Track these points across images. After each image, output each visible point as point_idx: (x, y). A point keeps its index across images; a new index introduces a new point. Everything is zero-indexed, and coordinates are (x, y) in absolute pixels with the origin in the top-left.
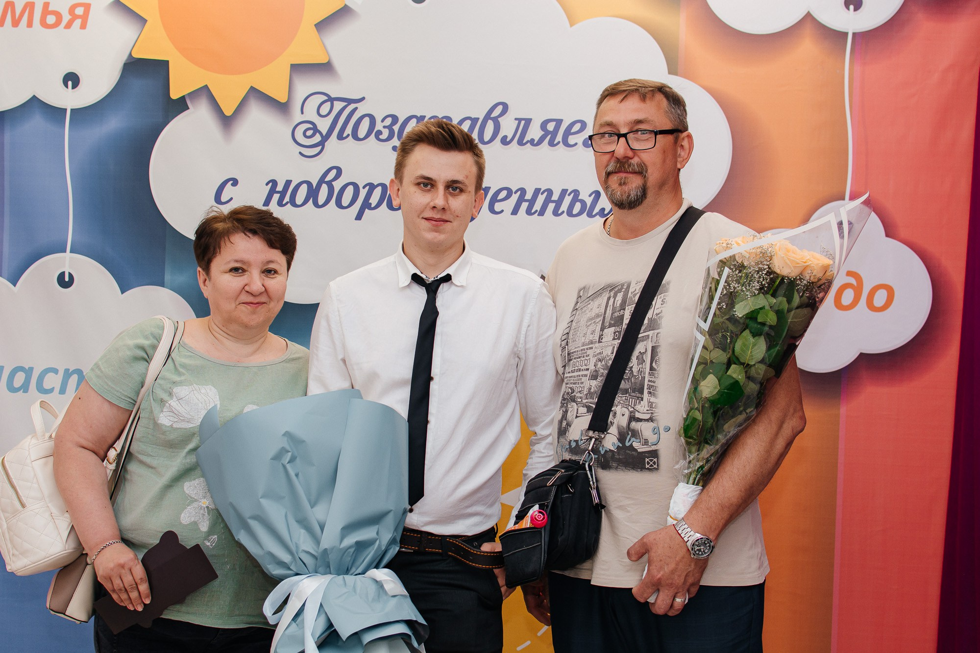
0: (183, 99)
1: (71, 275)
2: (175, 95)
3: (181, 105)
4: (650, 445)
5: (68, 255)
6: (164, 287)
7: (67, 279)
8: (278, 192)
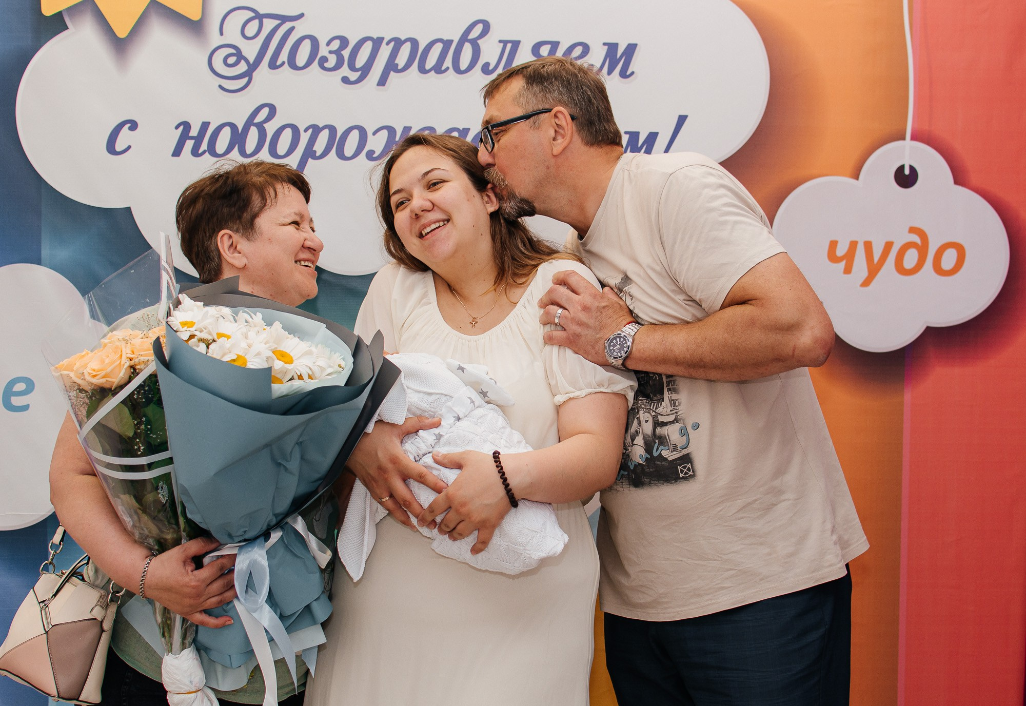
0: (59, 15)
2: (48, 10)
3: (57, 24)
4: (680, 450)
6: (41, 265)
8: (192, 138)
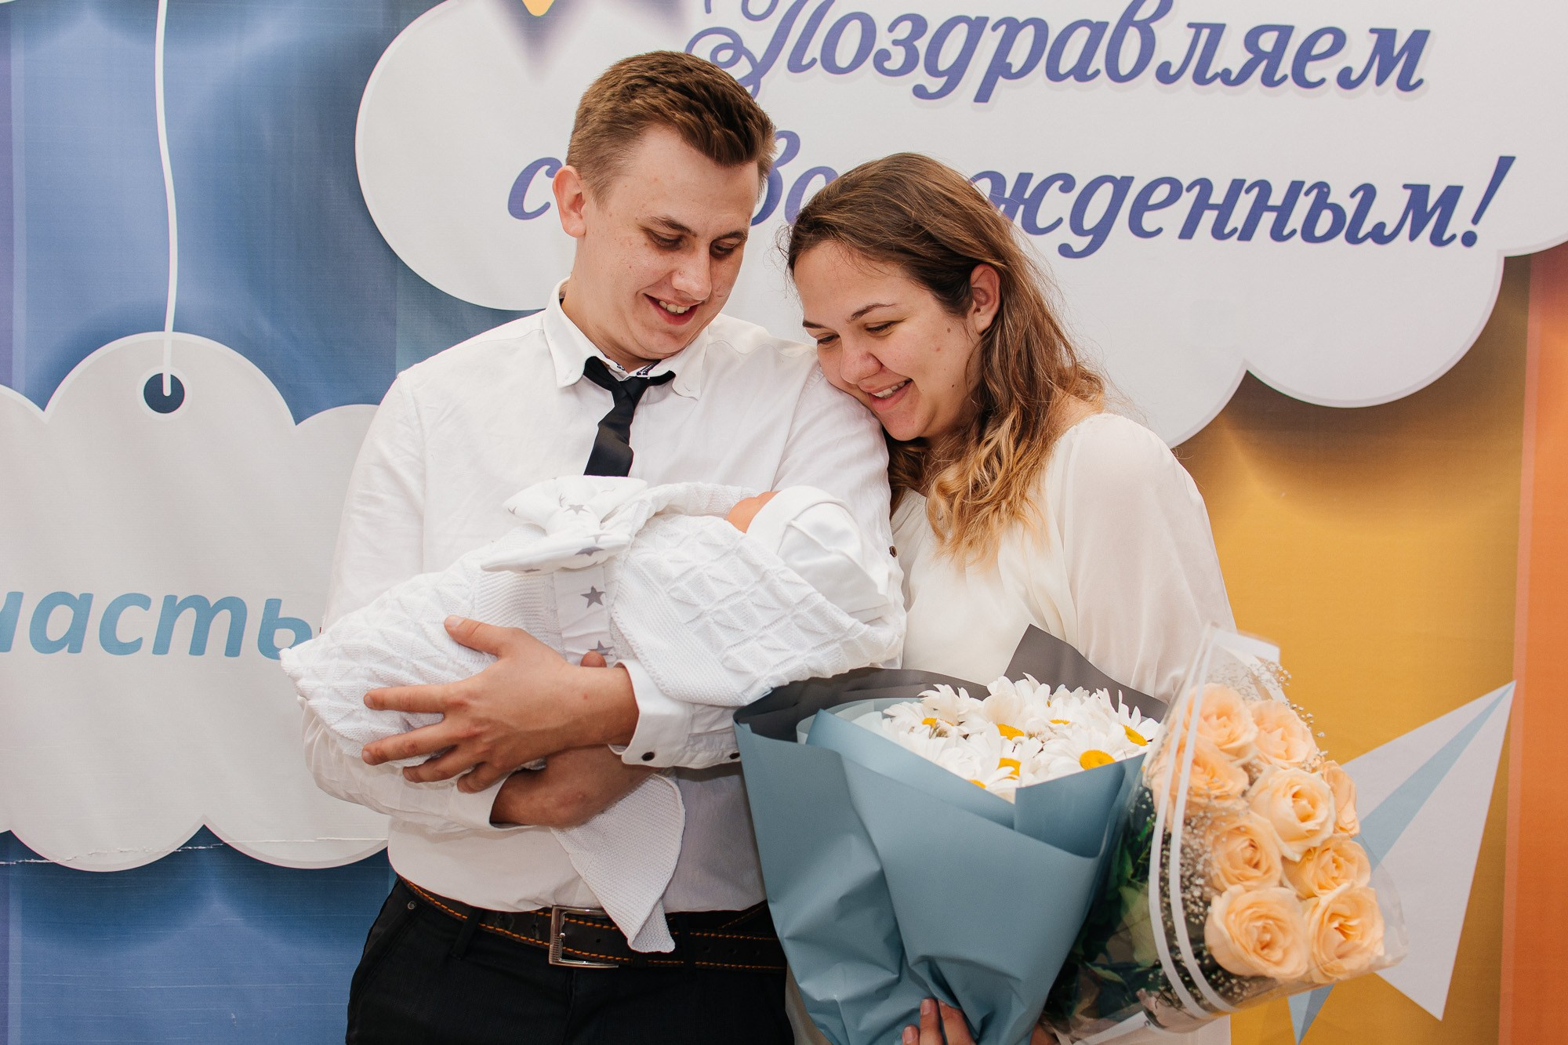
1: (176, 383)
5: (169, 333)
7: (167, 391)
